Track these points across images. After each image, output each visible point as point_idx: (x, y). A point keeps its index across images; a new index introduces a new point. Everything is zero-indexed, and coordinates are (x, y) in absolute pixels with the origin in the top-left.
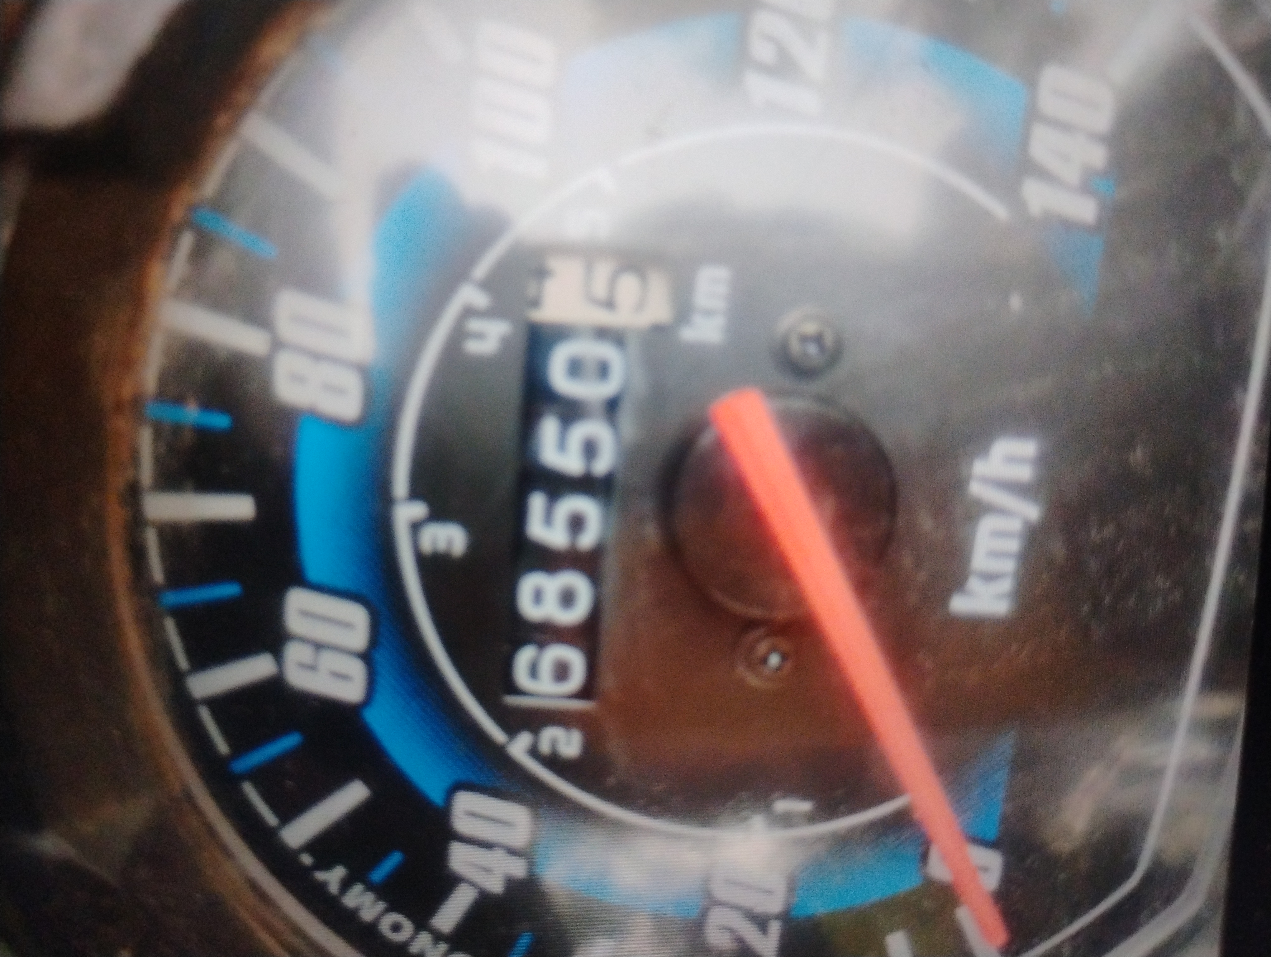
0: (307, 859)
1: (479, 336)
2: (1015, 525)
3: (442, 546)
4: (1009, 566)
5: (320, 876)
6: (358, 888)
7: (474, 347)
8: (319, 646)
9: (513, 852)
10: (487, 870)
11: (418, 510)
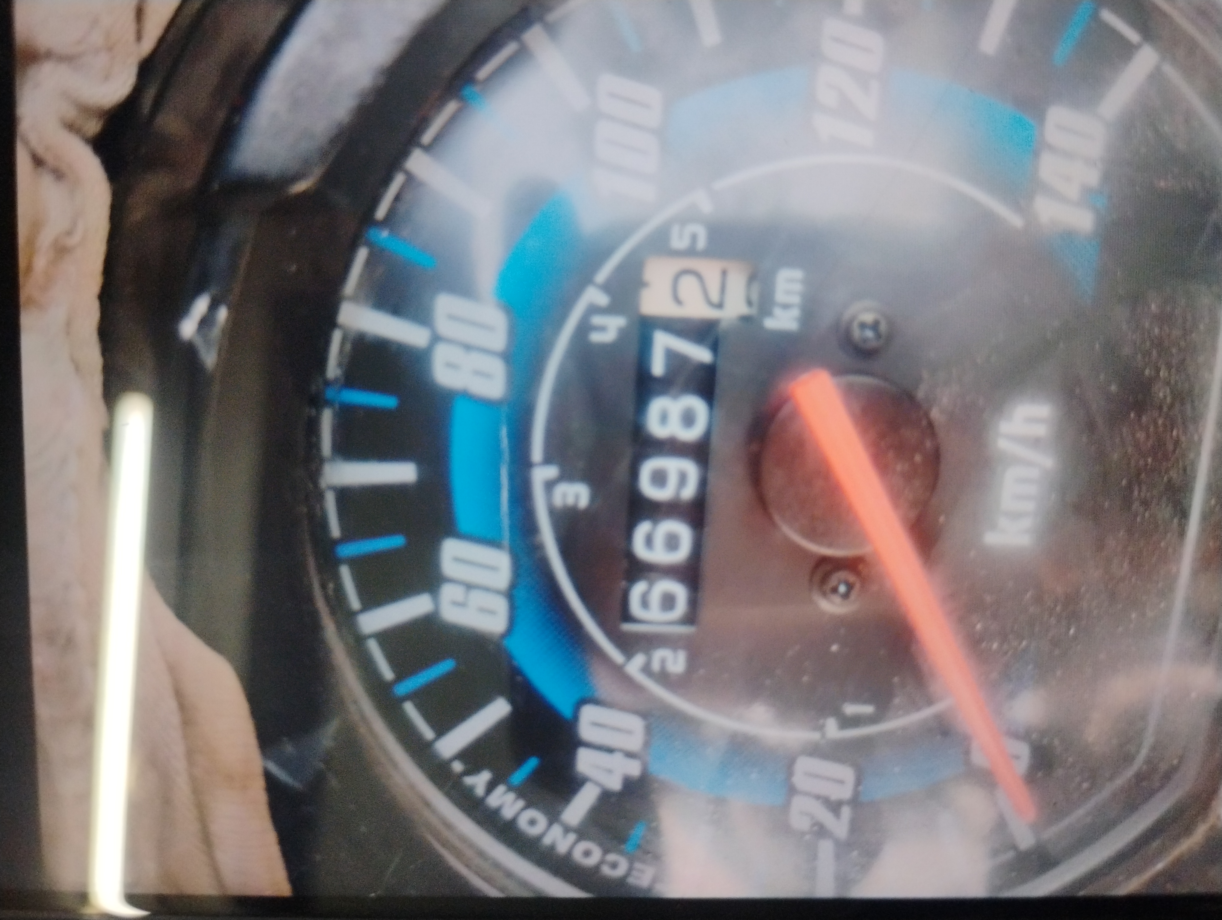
0: (458, 767)
1: (602, 329)
2: (1034, 473)
3: (570, 501)
4: (1030, 506)
5: (469, 780)
6: (501, 789)
7: (596, 337)
8: (469, 587)
9: (630, 755)
10: (610, 771)
11: (551, 472)
